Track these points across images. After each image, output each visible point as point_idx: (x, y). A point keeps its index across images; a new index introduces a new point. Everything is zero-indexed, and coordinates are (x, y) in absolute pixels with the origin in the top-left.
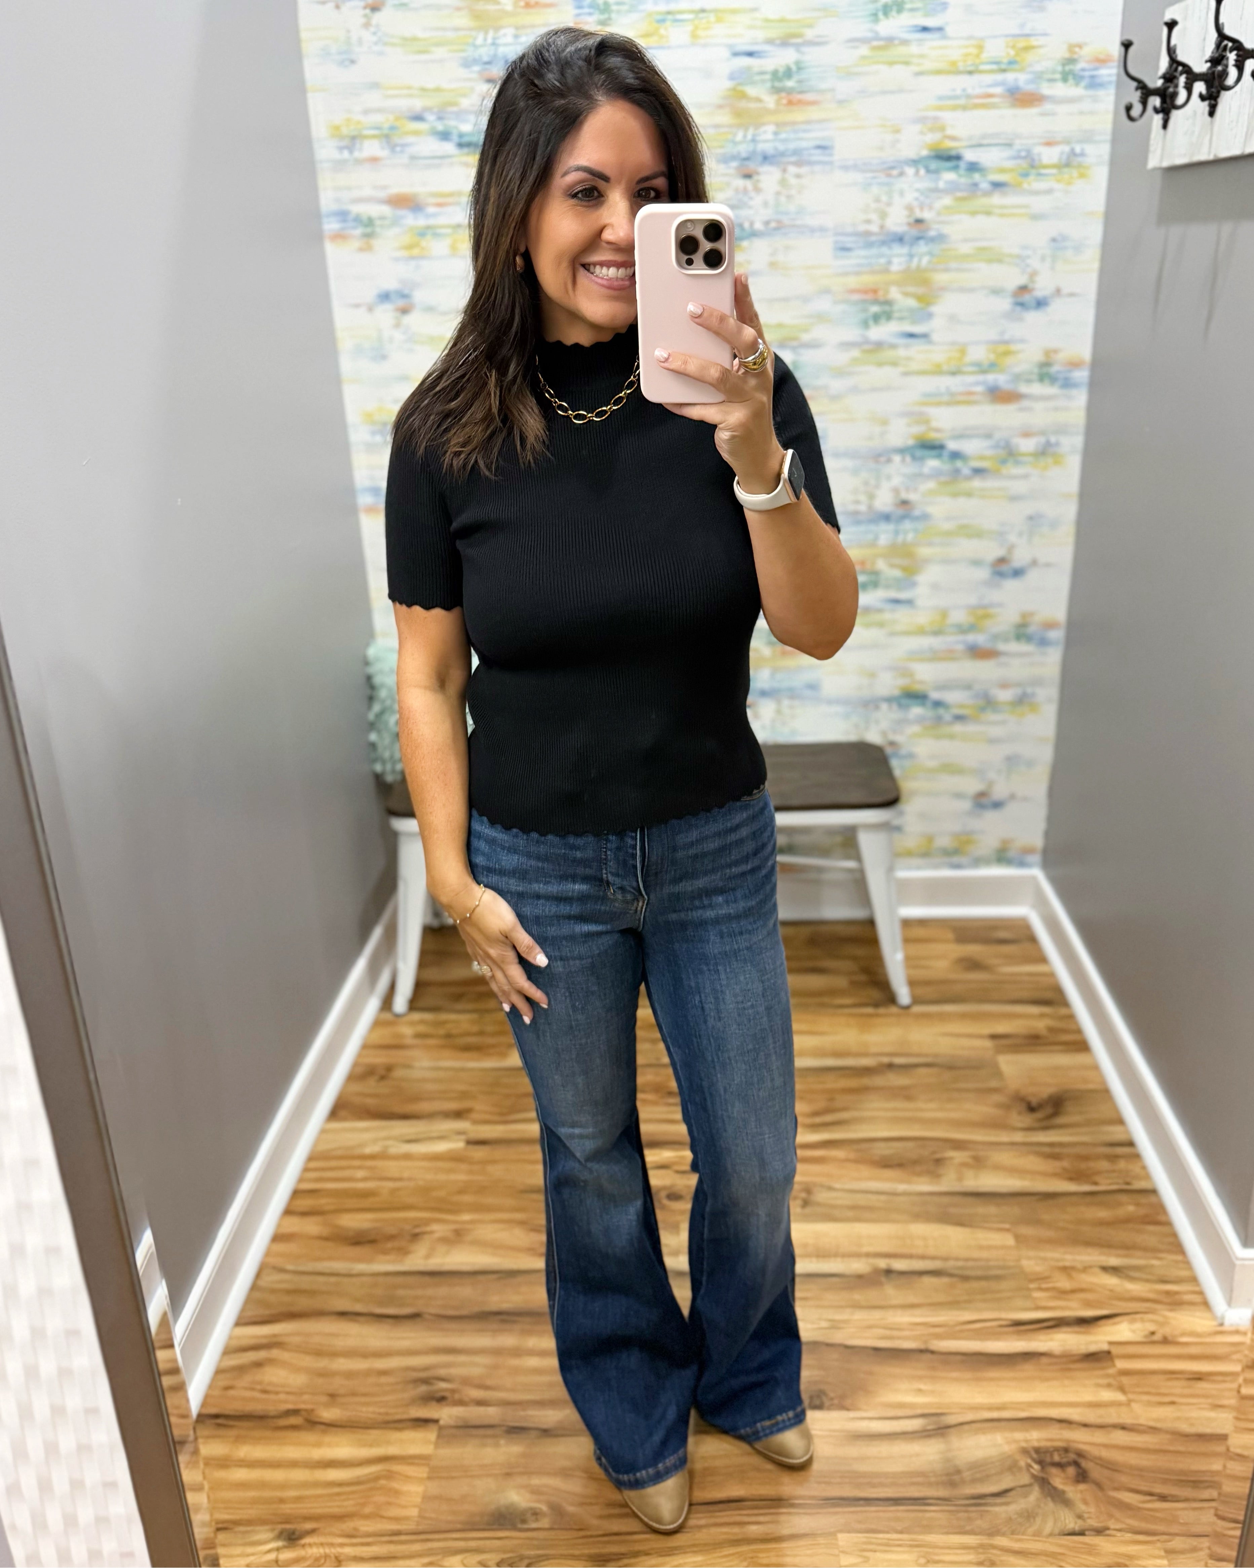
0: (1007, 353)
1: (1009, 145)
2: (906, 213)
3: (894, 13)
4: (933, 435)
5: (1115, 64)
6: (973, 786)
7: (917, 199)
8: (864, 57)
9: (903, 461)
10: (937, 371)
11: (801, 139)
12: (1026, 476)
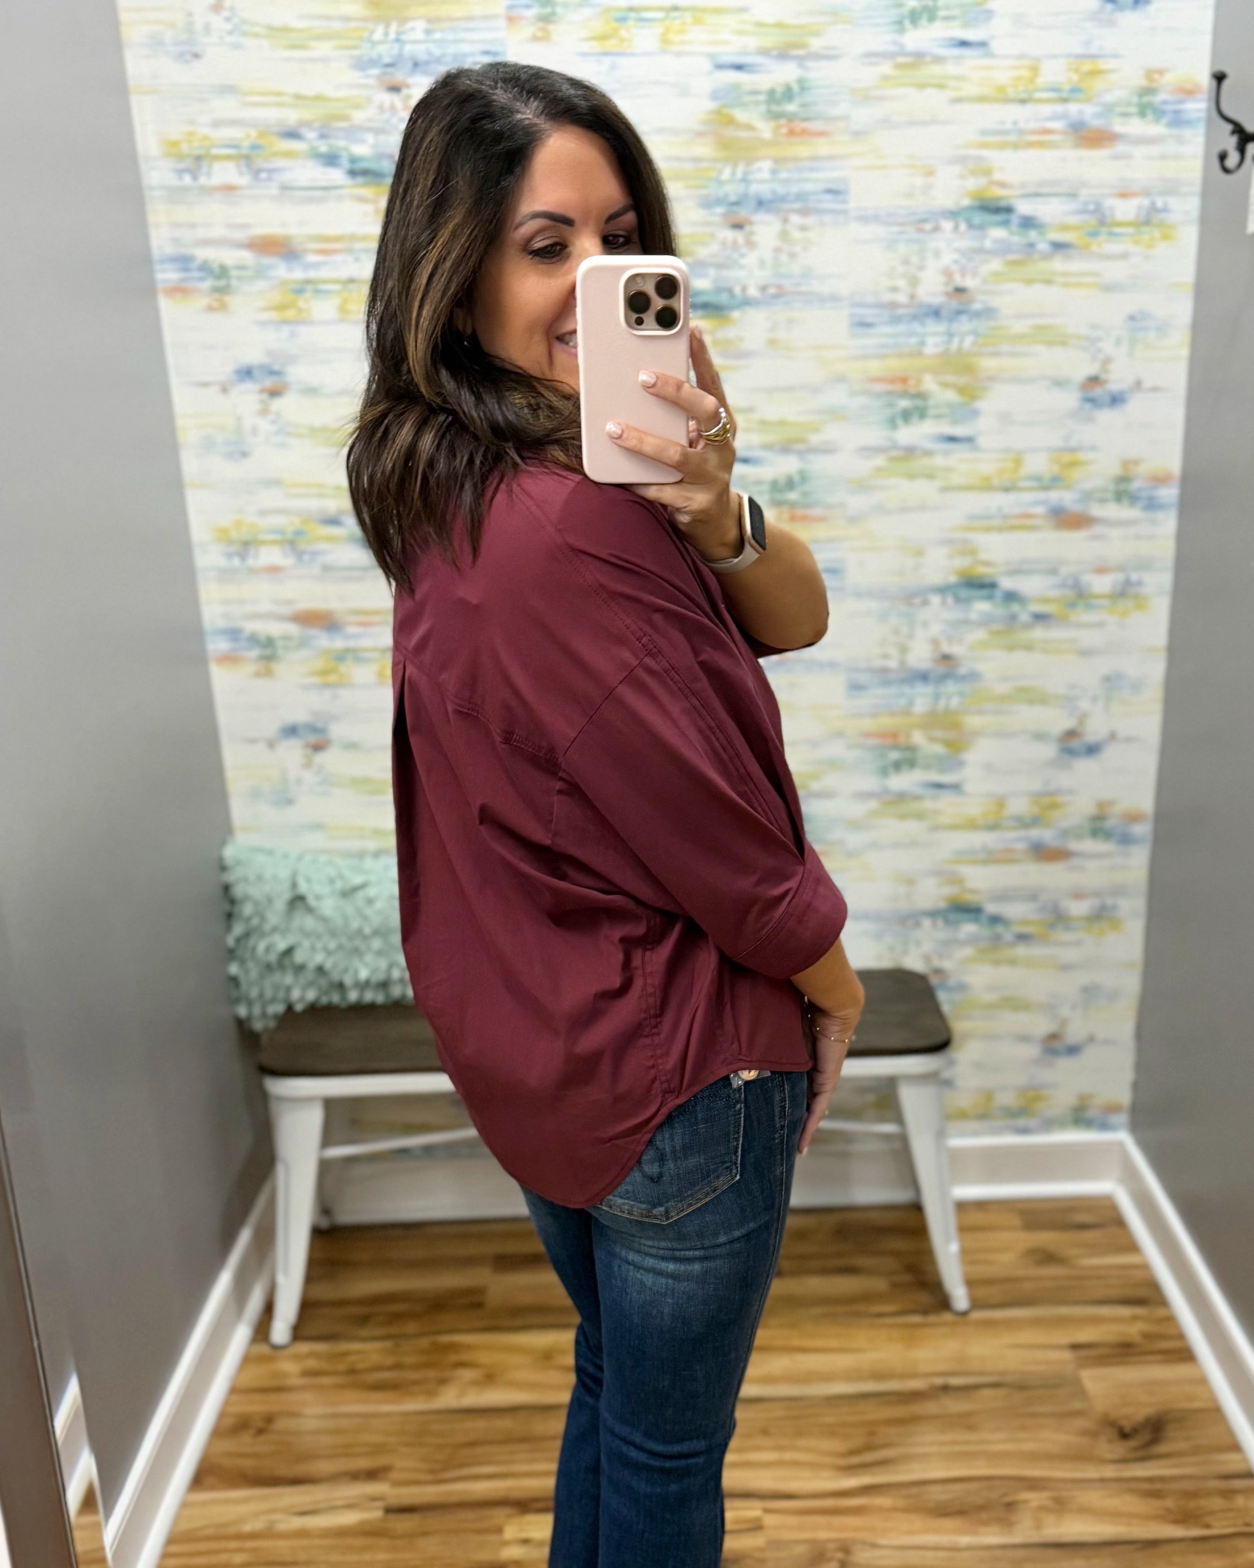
0: (1074, 464)
1: (1073, 195)
2: (943, 279)
3: (924, 21)
4: (981, 570)
5: (1205, 96)
6: (1042, 1026)
7: (956, 262)
8: (886, 78)
9: (944, 603)
10: (986, 486)
11: (806, 180)
12: (1101, 625)
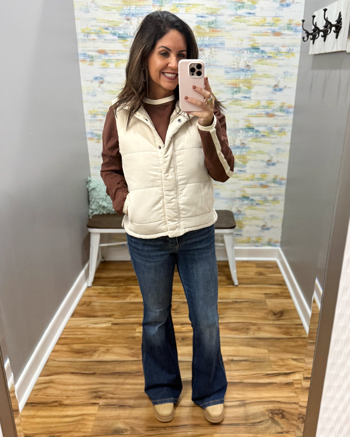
0: (271, 103)
1: (273, 46)
2: (245, 63)
3: (241, 8)
4: (251, 125)
5: (301, 26)
6: (261, 223)
7: (247, 59)
8: (233, 20)
9: (243, 132)
10: (253, 108)
11: (216, 41)
12: (276, 138)
